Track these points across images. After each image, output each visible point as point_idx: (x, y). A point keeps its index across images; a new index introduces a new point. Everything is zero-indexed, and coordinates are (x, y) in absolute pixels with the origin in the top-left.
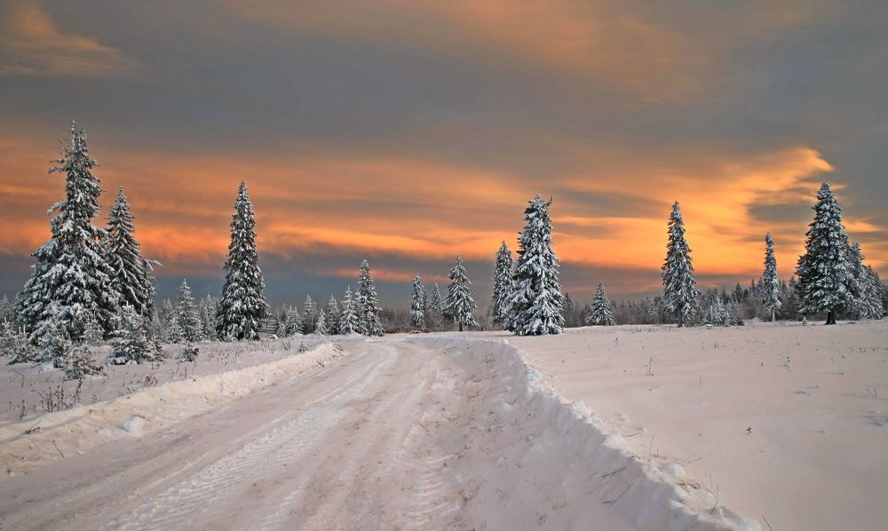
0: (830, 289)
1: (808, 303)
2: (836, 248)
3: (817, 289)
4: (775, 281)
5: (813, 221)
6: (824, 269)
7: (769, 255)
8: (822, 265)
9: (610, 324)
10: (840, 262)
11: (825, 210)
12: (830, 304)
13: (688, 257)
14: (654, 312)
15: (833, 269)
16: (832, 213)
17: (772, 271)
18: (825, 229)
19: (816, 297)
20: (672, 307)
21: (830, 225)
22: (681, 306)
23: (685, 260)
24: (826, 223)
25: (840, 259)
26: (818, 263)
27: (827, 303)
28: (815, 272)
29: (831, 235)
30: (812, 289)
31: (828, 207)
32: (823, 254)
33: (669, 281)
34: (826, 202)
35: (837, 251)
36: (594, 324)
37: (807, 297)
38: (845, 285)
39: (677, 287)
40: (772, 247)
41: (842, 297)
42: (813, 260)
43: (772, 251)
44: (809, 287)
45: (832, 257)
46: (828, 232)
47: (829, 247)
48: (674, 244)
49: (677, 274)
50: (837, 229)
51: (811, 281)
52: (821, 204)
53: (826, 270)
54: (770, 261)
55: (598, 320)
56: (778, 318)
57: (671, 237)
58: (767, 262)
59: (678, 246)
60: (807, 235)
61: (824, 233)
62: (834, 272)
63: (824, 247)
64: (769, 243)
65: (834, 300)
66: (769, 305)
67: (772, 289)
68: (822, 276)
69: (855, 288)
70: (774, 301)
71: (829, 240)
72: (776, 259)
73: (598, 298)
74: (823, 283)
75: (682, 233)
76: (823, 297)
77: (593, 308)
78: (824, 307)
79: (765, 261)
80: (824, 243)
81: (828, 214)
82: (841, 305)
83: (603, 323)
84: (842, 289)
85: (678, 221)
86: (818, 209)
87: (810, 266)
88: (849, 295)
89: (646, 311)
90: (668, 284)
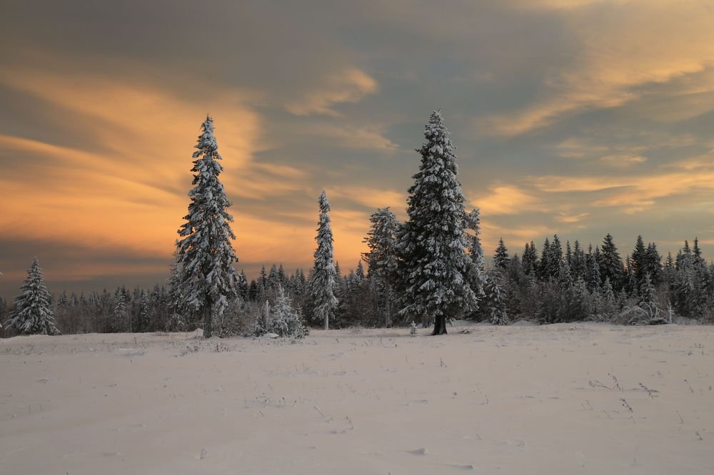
0: (442, 279)
1: (410, 300)
2: (451, 215)
3: (424, 278)
4: (331, 266)
5: (418, 171)
6: (434, 246)
7: (323, 225)
8: (432, 241)
9: (50, 333)
10: (456, 236)
11: (437, 155)
12: (443, 303)
13: (226, 216)
14: (124, 312)
15: (448, 248)
16: (445, 160)
17: (327, 251)
18: (436, 184)
19: (424, 290)
20: (197, 303)
21: (443, 179)
22: (209, 300)
23: (222, 220)
24: (438, 175)
25: (457, 231)
26: (426, 237)
27: (439, 301)
28: (421, 252)
29: (446, 193)
30: (418, 277)
31: (441, 152)
32: (433, 224)
33: (192, 255)
34: (438, 143)
35: (453, 219)
36: (19, 332)
37: (411, 290)
38: (462, 273)
39: (206, 268)
40: (328, 214)
41: (459, 292)
42: (419, 231)
43: (327, 221)
44: (413, 274)
45: (446, 228)
46: (442, 189)
47: (443, 212)
48: (202, 191)
49: (206, 243)
50: (452, 185)
51: (416, 264)
52: (431, 146)
53: (438, 248)
54: (324, 235)
55: (28, 325)
56: (335, 325)
57: (197, 179)
58: (321, 236)
59: (211, 195)
60: (410, 191)
61: (436, 190)
62: (448, 251)
63: (435, 212)
64: (324, 207)
65: (448, 296)
66: (321, 303)
67: (326, 278)
68: (431, 258)
69: (474, 278)
70: (328, 297)
71: (441, 203)
72: (333, 233)
73: (28, 287)
74: (433, 269)
75: (216, 172)
76: (433, 291)
77: (20, 303)
78: (434, 307)
79: (317, 234)
80: (435, 206)
81: (441, 161)
82: (457, 303)
83: (36, 330)
84: (459, 279)
85: (211, 150)
86: (425, 153)
87: (415, 241)
88: (467, 288)
89: (111, 311)
90: (188, 261)
